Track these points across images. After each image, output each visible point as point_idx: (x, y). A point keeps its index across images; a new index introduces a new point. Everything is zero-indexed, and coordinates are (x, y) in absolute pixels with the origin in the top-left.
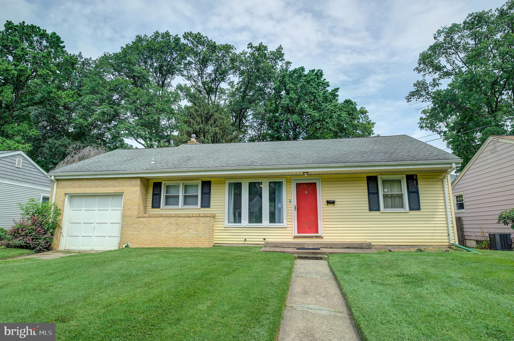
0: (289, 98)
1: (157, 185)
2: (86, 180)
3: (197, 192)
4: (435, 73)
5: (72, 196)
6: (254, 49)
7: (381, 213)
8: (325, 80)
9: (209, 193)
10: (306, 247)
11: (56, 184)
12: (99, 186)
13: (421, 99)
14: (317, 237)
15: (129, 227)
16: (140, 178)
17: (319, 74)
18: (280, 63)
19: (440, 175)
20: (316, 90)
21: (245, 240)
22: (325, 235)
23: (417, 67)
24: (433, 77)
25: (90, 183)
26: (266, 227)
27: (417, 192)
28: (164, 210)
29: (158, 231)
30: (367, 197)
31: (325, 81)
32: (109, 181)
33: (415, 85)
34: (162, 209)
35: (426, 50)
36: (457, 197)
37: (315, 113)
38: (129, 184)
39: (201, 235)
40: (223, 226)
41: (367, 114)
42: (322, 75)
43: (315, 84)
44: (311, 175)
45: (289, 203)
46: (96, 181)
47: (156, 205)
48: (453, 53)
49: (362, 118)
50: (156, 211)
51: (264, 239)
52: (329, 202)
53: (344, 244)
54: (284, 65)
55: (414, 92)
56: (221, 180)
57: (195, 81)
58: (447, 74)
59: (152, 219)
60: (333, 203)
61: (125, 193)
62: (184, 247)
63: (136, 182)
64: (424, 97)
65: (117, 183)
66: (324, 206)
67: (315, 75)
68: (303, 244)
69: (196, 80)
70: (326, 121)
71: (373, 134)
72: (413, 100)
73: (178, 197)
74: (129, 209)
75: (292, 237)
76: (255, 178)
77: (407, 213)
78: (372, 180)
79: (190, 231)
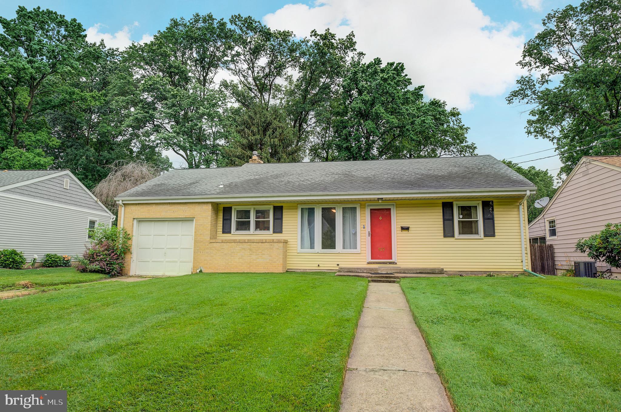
0: (362, 100)
1: (227, 210)
2: (154, 205)
3: (269, 218)
4: (544, 67)
5: (140, 221)
6: (318, 37)
7: (456, 239)
8: (406, 75)
9: (281, 219)
10: (380, 272)
11: (123, 208)
12: (168, 211)
13: (526, 100)
14: (390, 263)
15: (202, 252)
16: (211, 202)
17: (399, 69)
18: (351, 54)
19: (517, 202)
20: (395, 90)
21: (319, 265)
22: (399, 261)
23: (521, 61)
24: (541, 73)
25: (159, 208)
26: (339, 253)
27: (492, 219)
28: (236, 235)
29: (232, 256)
30: (442, 223)
31: (406, 77)
32: (179, 206)
33: (518, 82)
34: (232, 234)
35: (533, 38)
36: (550, 222)
37: (393, 118)
38: (200, 209)
39: (275, 260)
40: (295, 251)
41: (460, 116)
42: (402, 68)
43: (394, 82)
44: (386, 200)
45: (363, 229)
46: (166, 206)
47: (226, 230)
48: (567, 43)
49: (453, 121)
50: (227, 236)
51: (338, 265)
52: (403, 229)
53: (416, 269)
54: (356, 57)
55: (517, 91)
56: (294, 205)
57: (244, 76)
58: (559, 68)
59: (225, 244)
60: (407, 229)
61: (197, 218)
62: (258, 272)
63: (207, 207)
64: (530, 97)
66: (398, 232)
67: (394, 69)
68: (376, 269)
69: (246, 75)
70: (407, 127)
71: (466, 142)
72: (516, 100)
73: (249, 222)
74: (201, 234)
75: (365, 263)
76: (328, 203)
77: (482, 239)
78: (447, 206)
79: (264, 256)
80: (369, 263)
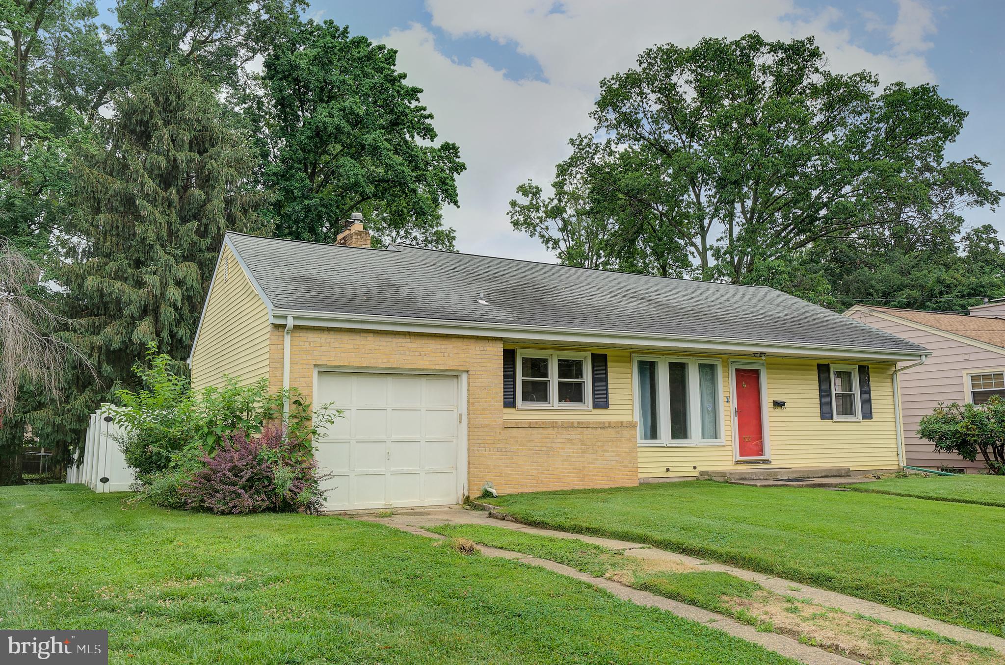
1: (507, 357)
2: (371, 335)
7: (835, 422)
9: (606, 380)
11: (287, 338)
12: (408, 353)
14: (764, 462)
15: (488, 449)
16: (501, 339)
21: (668, 470)
22: (773, 457)
25: (384, 344)
26: (695, 446)
27: (869, 392)
29: (549, 457)
30: (818, 396)
32: (433, 342)
34: (518, 410)
38: (479, 352)
39: (626, 462)
45: (726, 404)
46: (401, 340)
47: (510, 400)
50: (510, 415)
51: (694, 468)
52: (776, 404)
59: (534, 432)
60: (782, 404)
61: (473, 372)
62: (598, 487)
63: (495, 349)
65: (451, 347)
66: (771, 409)
73: (547, 384)
74: (484, 409)
75: (731, 463)
76: (678, 355)
77: (860, 422)
78: (823, 370)
79: (607, 455)
80: (738, 463)
